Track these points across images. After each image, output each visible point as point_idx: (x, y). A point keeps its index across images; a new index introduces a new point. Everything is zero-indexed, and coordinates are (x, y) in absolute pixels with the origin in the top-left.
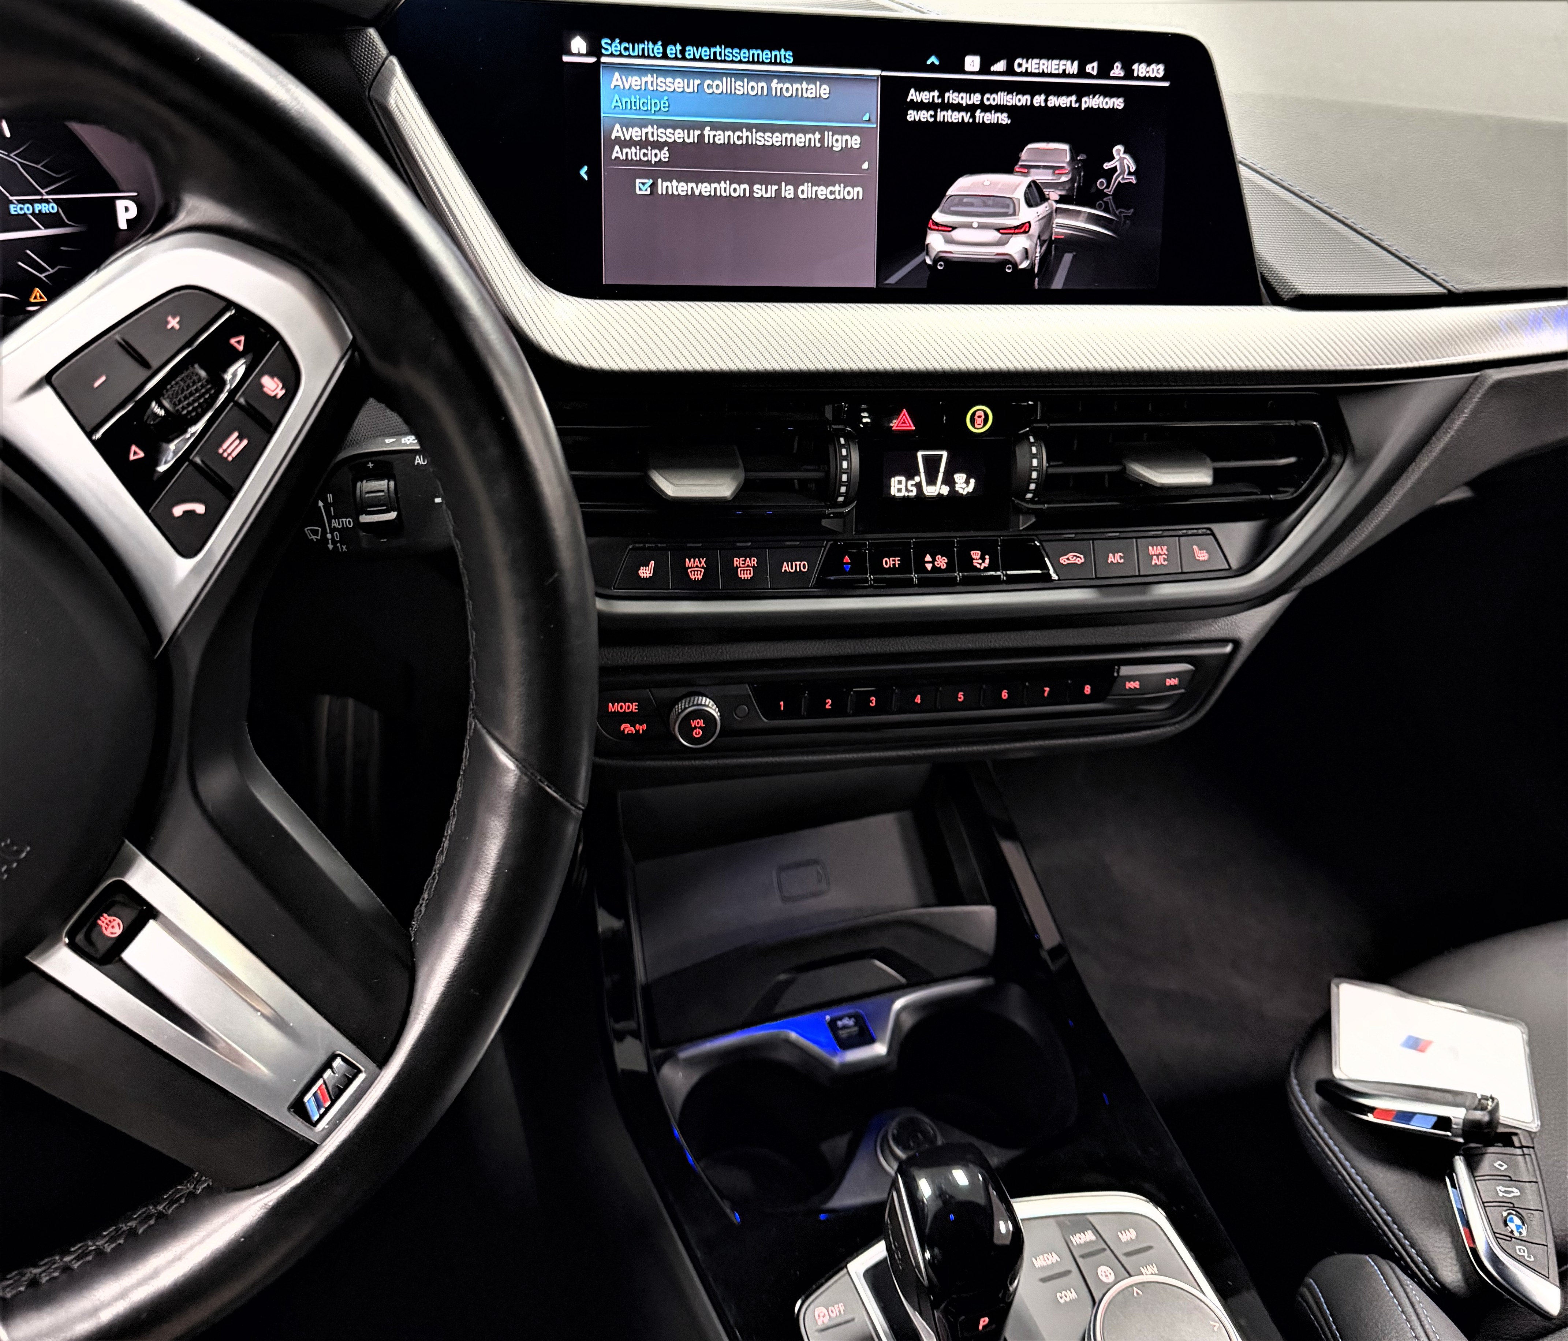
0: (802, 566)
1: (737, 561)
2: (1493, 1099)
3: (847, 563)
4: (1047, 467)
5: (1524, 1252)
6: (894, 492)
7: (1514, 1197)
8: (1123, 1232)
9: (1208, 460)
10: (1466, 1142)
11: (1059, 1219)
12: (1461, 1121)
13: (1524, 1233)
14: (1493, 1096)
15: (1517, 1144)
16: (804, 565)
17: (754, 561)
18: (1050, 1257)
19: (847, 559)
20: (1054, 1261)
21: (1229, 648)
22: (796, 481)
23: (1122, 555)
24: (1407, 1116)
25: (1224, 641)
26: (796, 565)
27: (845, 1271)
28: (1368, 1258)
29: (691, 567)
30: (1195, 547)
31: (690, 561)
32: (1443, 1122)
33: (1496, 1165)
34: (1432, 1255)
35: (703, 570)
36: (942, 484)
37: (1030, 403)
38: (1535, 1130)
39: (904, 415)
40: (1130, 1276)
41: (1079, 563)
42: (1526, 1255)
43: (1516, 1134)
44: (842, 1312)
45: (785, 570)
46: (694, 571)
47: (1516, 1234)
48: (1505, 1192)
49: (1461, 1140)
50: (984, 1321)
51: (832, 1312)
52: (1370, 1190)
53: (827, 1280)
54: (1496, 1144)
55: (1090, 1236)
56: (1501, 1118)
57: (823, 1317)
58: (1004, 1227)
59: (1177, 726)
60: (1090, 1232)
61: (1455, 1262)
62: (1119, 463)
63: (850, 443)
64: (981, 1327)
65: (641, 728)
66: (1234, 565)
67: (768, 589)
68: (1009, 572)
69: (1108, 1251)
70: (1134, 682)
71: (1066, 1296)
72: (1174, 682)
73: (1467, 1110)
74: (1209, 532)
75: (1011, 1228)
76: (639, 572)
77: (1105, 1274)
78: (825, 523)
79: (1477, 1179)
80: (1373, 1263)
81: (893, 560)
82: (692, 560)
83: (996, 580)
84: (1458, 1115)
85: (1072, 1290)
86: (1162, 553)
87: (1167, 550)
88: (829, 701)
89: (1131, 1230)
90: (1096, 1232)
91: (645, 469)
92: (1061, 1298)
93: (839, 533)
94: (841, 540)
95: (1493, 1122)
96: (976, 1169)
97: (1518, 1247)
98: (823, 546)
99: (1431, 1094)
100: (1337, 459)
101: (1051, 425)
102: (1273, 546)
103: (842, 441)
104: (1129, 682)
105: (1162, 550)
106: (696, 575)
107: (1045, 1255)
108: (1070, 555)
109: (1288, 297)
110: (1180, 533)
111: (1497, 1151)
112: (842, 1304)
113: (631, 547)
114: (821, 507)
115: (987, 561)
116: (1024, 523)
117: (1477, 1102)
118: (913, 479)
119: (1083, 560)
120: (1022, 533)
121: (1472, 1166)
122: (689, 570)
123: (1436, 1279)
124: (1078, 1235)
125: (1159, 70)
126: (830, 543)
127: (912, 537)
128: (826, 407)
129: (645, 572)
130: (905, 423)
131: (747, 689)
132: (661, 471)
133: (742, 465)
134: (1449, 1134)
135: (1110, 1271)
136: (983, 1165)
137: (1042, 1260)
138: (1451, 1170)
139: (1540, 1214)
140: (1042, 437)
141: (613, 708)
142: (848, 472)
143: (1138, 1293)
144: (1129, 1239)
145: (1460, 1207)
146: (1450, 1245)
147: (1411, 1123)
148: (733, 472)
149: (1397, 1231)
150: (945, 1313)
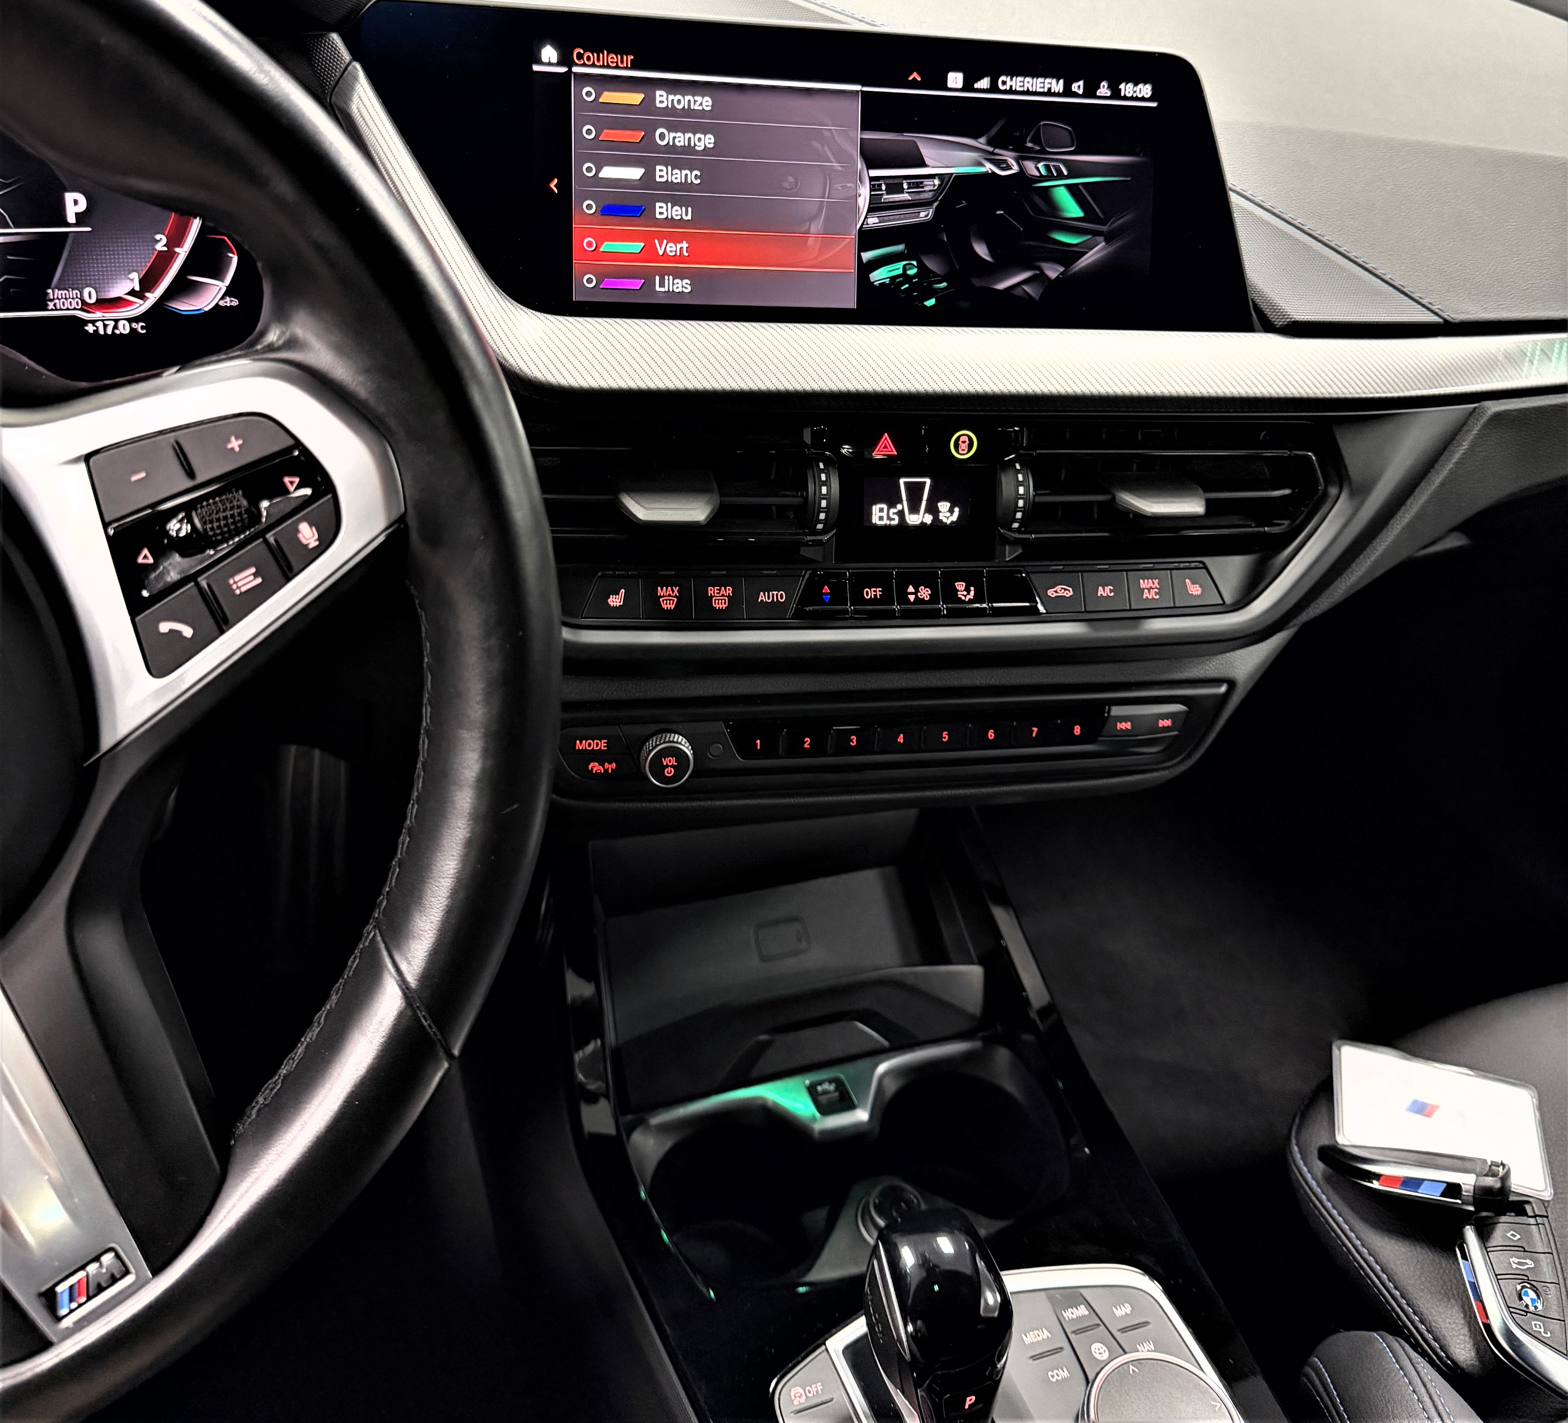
0: (779, 596)
1: (711, 591)
2: (1504, 1165)
3: (826, 594)
4: (1034, 496)
5: (1540, 1328)
6: (875, 520)
7: (1528, 1269)
8: (1118, 1307)
9: (1201, 491)
10: (1478, 1210)
11: (1049, 1291)
12: (1472, 1188)
13: (1540, 1307)
14: (1504, 1162)
15: (1530, 1213)
16: (782, 594)
17: (729, 591)
18: (1040, 1333)
19: (826, 589)
20: (1045, 1337)
21: (1223, 689)
22: (774, 508)
23: (1112, 588)
24: (1416, 1183)
25: (1217, 681)
26: (773, 595)
27: (823, 1348)
28: (1376, 1335)
29: (664, 596)
30: (1187, 581)
31: (662, 590)
32: (1453, 1189)
33: (1508, 1235)
34: (1444, 1332)
35: (676, 599)
36: (924, 513)
37: (1016, 428)
38: (1548, 1199)
39: (886, 439)
40: (1125, 1353)
41: (1068, 596)
42: (1542, 1330)
43: (1528, 1202)
44: (820, 1392)
45: (762, 601)
46: (667, 600)
47: (1532, 1309)
48: (1519, 1263)
49: (1472, 1208)
50: (970, 1400)
51: (810, 1392)
52: (1377, 1263)
53: (803, 1359)
54: (1508, 1214)
55: (1082, 1311)
56: (1513, 1186)
57: (800, 1397)
58: (991, 1298)
59: (1171, 770)
60: (1082, 1306)
61: (1467, 1339)
62: (1107, 492)
63: (830, 468)
64: (967, 1407)
65: (611, 767)
66: (1229, 599)
67: (744, 619)
68: (995, 605)
69: (1102, 1327)
70: (1126, 722)
71: (1058, 1376)
72: (1167, 723)
73: (1477, 1176)
74: (1201, 565)
75: (999, 1299)
76: (609, 600)
77: (1099, 1351)
78: (805, 552)
79: (1489, 1249)
80: (1381, 1340)
81: (874, 591)
82: (665, 588)
83: (981, 613)
84: (1467, 1181)
85: (1065, 1369)
86: (1154, 587)
87: (1159, 583)
88: (808, 740)
89: (1126, 1305)
90: (1089, 1306)
91: (615, 493)
92: (1053, 1376)
93: (818, 562)
94: (820, 570)
95: (1504, 1190)
96: (962, 1237)
97: (1533, 1323)
98: (801, 576)
99: (1440, 1161)
100: (1333, 491)
101: (1038, 451)
102: (1268, 581)
103: (822, 466)
104: (1121, 723)
105: (1154, 584)
106: (668, 605)
107: (1036, 1332)
108: (1058, 588)
109: (1280, 323)
110: (1172, 566)
111: (1510, 1221)
112: (820, 1384)
113: (600, 574)
114: (799, 534)
115: (972, 593)
116: (1010, 554)
117: (1487, 1168)
118: (896, 507)
119: (1072, 593)
120: (1011, 564)
121: (1484, 1236)
122: (661, 599)
123: (1448, 1357)
124: (1070, 1310)
125: (1146, 90)
126: (809, 572)
127: (894, 568)
128: (805, 430)
129: (615, 601)
130: (887, 448)
131: (720, 726)
132: (632, 495)
133: (717, 490)
134: (1459, 1202)
135: (1104, 1348)
136: (971, 1233)
137: (1033, 1337)
138: (1461, 1242)
139: (1555, 1287)
140: (1029, 465)
141: (580, 745)
142: (827, 497)
143: (1133, 1370)
144: (1124, 1314)
145: (1472, 1280)
146: (1462, 1322)
147: (1419, 1191)
148: (706, 497)
149: (1406, 1307)
150: (929, 1391)
